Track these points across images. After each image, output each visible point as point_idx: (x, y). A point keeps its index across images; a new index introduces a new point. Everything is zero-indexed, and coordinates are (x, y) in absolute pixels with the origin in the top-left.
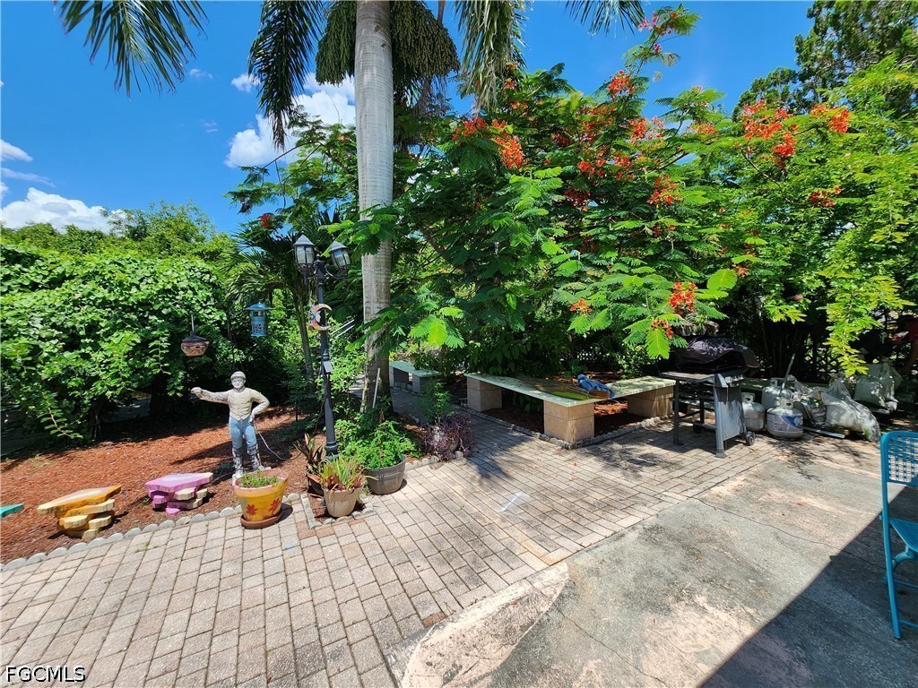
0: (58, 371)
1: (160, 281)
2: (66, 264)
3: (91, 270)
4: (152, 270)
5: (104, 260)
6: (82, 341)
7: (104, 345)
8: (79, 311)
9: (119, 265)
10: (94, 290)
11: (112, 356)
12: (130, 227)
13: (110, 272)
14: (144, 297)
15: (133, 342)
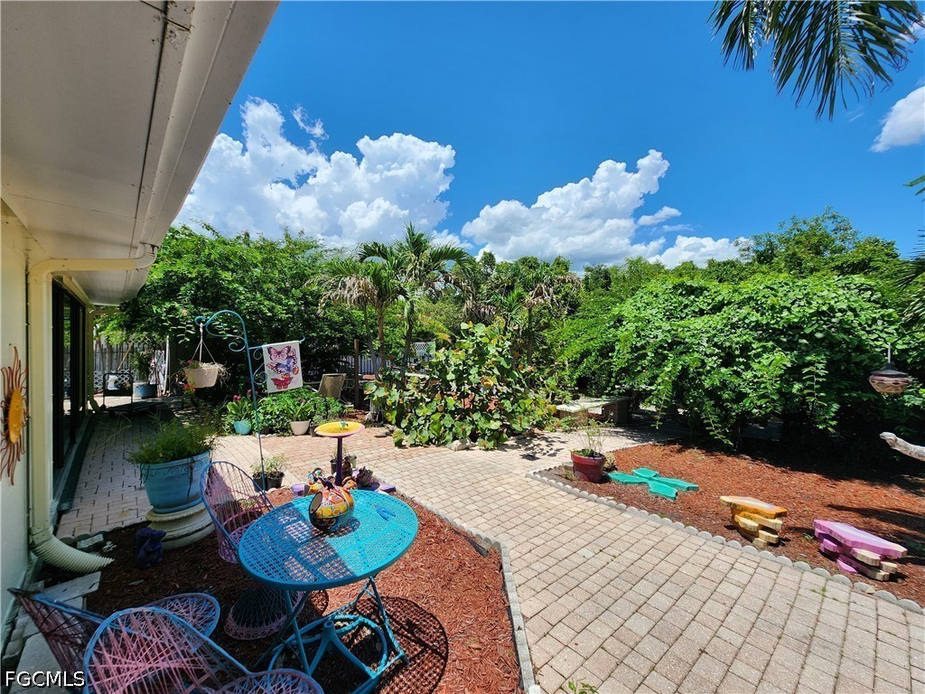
0: (717, 383)
1: (814, 303)
2: (725, 291)
3: (747, 296)
4: (805, 292)
5: (758, 286)
6: (737, 360)
7: (755, 366)
8: (735, 333)
9: (772, 289)
10: (749, 314)
11: (762, 376)
12: (757, 252)
13: (764, 296)
14: (796, 320)
15: (784, 365)
